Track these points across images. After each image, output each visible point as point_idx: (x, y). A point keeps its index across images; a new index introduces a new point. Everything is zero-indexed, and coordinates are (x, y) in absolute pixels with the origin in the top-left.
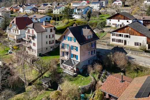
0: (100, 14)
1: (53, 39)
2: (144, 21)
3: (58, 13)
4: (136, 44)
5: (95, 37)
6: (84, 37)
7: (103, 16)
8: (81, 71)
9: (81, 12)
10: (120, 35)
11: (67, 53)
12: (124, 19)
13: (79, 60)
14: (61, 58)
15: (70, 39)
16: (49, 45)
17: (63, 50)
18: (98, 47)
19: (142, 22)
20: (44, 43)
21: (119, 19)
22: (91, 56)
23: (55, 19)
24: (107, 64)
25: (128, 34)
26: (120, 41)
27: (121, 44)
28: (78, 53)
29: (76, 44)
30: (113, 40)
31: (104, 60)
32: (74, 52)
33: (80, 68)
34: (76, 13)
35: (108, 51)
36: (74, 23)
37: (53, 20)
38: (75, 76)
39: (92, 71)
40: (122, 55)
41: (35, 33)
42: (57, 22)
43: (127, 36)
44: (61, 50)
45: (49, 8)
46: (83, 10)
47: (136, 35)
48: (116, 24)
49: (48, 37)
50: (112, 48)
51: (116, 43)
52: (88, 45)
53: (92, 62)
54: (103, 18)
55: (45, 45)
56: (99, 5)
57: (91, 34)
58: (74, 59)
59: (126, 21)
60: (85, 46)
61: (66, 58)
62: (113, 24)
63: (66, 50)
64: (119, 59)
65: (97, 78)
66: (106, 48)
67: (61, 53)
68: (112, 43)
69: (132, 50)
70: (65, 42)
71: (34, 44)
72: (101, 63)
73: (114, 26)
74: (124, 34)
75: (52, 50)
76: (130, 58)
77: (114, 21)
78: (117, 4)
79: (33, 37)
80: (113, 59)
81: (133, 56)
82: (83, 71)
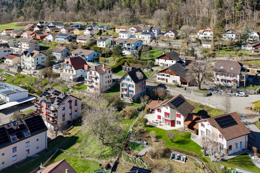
0: (151, 48)
1: (110, 79)
2: (186, 61)
3: (104, 47)
4: (174, 81)
5: (145, 78)
6: (137, 78)
7: (154, 52)
8: (136, 100)
9: (130, 47)
10: (163, 75)
11: (126, 90)
12: (170, 60)
13: (134, 94)
14: (121, 93)
15: (129, 80)
16: (108, 84)
17: (123, 87)
18: (147, 84)
19: (185, 61)
20: (104, 82)
21: (166, 59)
22: (142, 91)
23: (104, 56)
24: (152, 95)
25: (168, 74)
26: (163, 79)
27: (164, 82)
28: (134, 89)
29: (133, 83)
30: (159, 79)
31: (150, 93)
32: (131, 89)
33: (135, 98)
34: (125, 48)
35: (153, 87)
36: (126, 61)
37: (102, 57)
38: (132, 104)
39: (142, 100)
40: (162, 89)
41: (98, 75)
42: (107, 59)
43: (168, 76)
44: (121, 87)
45: (91, 39)
46: (133, 45)
47: (174, 75)
48: (163, 64)
49: (107, 77)
50: (157, 85)
51: (160, 81)
52: (140, 83)
53: (143, 95)
54: (154, 54)
55: (105, 84)
56: (150, 36)
57: (142, 76)
58: (131, 93)
59: (171, 61)
60: (138, 84)
61: (125, 93)
62: (161, 64)
63: (125, 87)
64: (160, 92)
65: (145, 104)
66: (153, 85)
67: (121, 90)
68: (158, 81)
69: (170, 86)
70: (124, 81)
71: (97, 84)
72: (148, 95)
73: (161, 65)
74: (166, 74)
75: (109, 88)
76: (167, 91)
77: (162, 61)
78: (170, 36)
79: (96, 78)
80: (156, 92)
81: (170, 90)
82: (137, 100)
